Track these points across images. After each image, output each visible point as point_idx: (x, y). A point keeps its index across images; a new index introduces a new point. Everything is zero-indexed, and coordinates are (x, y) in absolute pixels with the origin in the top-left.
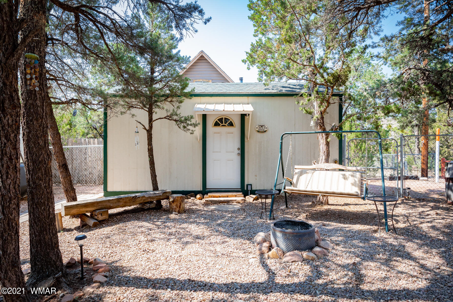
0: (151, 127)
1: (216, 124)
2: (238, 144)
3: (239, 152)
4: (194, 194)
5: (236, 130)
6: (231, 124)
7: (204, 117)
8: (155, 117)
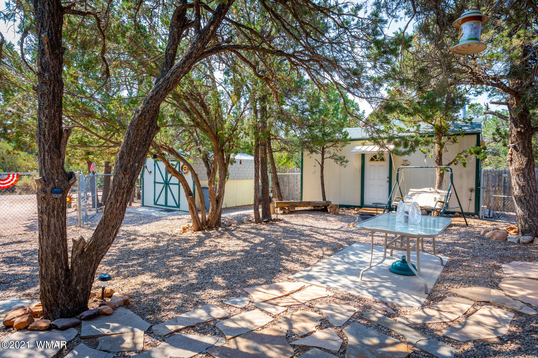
0: (323, 163)
1: (372, 160)
2: (387, 175)
3: (388, 180)
4: (353, 207)
5: (386, 164)
6: (382, 159)
7: (363, 156)
8: (325, 156)
